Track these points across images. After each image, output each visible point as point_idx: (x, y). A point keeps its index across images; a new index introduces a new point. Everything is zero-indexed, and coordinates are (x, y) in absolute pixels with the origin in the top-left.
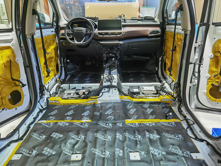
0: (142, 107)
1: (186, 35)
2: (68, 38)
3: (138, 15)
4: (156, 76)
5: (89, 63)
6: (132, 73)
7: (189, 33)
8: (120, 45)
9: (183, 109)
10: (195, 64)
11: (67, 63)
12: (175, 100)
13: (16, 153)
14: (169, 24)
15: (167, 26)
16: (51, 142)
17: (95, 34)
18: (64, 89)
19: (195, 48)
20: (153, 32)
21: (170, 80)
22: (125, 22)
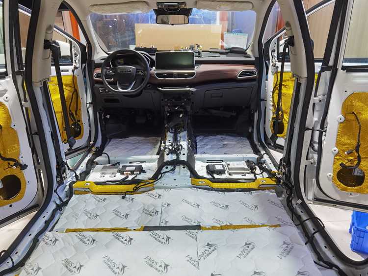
1: (299, 85)
3: (220, 44)
5: (141, 120)
8: (192, 93)
10: (313, 130)
11: (106, 120)
17: (151, 75)
20: (244, 73)
22: (200, 57)
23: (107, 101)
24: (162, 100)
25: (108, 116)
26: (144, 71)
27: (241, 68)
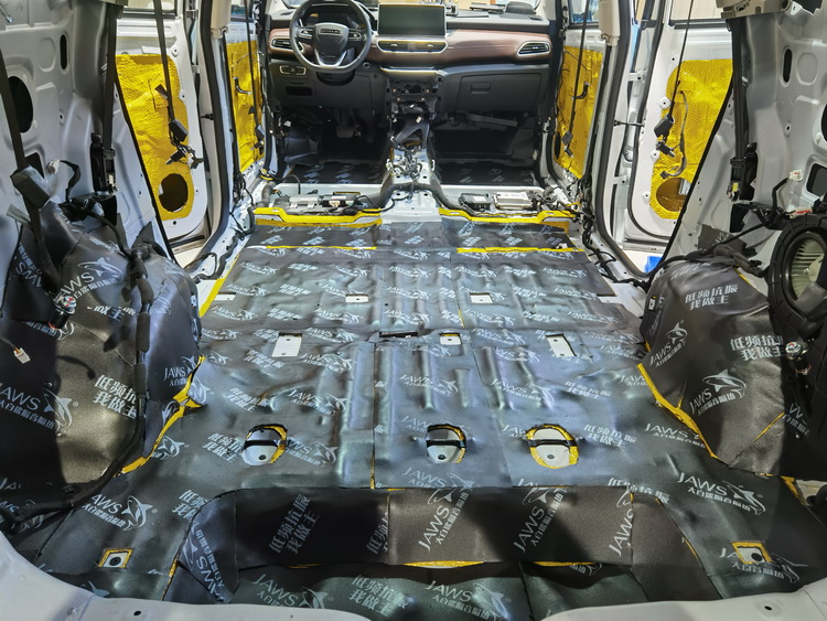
0: (495, 234)
1: (609, 49)
2: (300, 53)
4: (533, 175)
5: (345, 133)
6: (467, 166)
7: (614, 43)
8: (440, 79)
9: (595, 238)
10: (627, 125)
11: (286, 129)
12: (577, 220)
13: (220, 293)
14: (572, 27)
15: (568, 33)
16: (292, 276)
17: (372, 43)
18: (283, 194)
19: (630, 84)
20: (529, 48)
21: (568, 180)
22: (455, 16)
23: (292, 91)
24: (388, 90)
25: (288, 124)
26: (363, 34)
27: (525, 39)
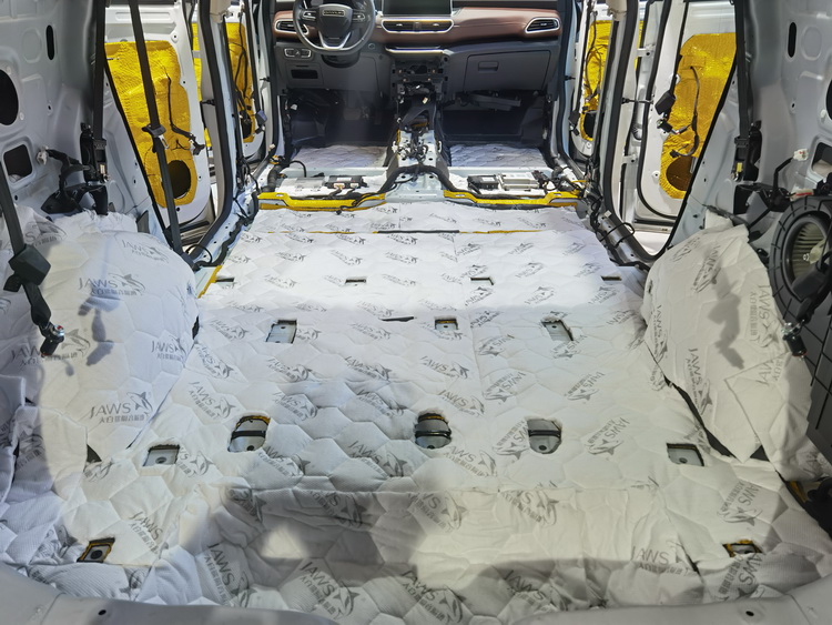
1: (616, 24)
2: (304, 35)
5: (352, 116)
10: (636, 103)
11: (292, 112)
17: (376, 24)
19: (639, 60)
20: (537, 25)
23: (296, 74)
24: (394, 71)
25: (295, 107)
26: (366, 15)
27: (532, 15)
